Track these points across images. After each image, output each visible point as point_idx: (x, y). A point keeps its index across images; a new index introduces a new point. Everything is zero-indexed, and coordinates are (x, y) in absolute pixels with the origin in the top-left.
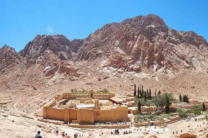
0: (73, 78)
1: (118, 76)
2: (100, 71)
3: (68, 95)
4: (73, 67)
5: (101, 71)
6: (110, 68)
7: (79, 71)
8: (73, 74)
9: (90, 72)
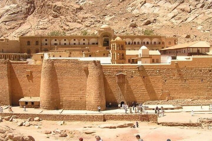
0: (68, 25)
1: (180, 18)
2: (135, 12)
3: (33, 43)
4: (68, 4)
5: (138, 12)
6: (158, 4)
7: (82, 12)
8: (69, 18)
9: (110, 16)
